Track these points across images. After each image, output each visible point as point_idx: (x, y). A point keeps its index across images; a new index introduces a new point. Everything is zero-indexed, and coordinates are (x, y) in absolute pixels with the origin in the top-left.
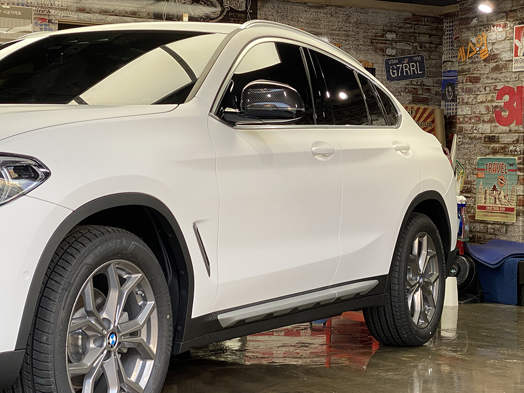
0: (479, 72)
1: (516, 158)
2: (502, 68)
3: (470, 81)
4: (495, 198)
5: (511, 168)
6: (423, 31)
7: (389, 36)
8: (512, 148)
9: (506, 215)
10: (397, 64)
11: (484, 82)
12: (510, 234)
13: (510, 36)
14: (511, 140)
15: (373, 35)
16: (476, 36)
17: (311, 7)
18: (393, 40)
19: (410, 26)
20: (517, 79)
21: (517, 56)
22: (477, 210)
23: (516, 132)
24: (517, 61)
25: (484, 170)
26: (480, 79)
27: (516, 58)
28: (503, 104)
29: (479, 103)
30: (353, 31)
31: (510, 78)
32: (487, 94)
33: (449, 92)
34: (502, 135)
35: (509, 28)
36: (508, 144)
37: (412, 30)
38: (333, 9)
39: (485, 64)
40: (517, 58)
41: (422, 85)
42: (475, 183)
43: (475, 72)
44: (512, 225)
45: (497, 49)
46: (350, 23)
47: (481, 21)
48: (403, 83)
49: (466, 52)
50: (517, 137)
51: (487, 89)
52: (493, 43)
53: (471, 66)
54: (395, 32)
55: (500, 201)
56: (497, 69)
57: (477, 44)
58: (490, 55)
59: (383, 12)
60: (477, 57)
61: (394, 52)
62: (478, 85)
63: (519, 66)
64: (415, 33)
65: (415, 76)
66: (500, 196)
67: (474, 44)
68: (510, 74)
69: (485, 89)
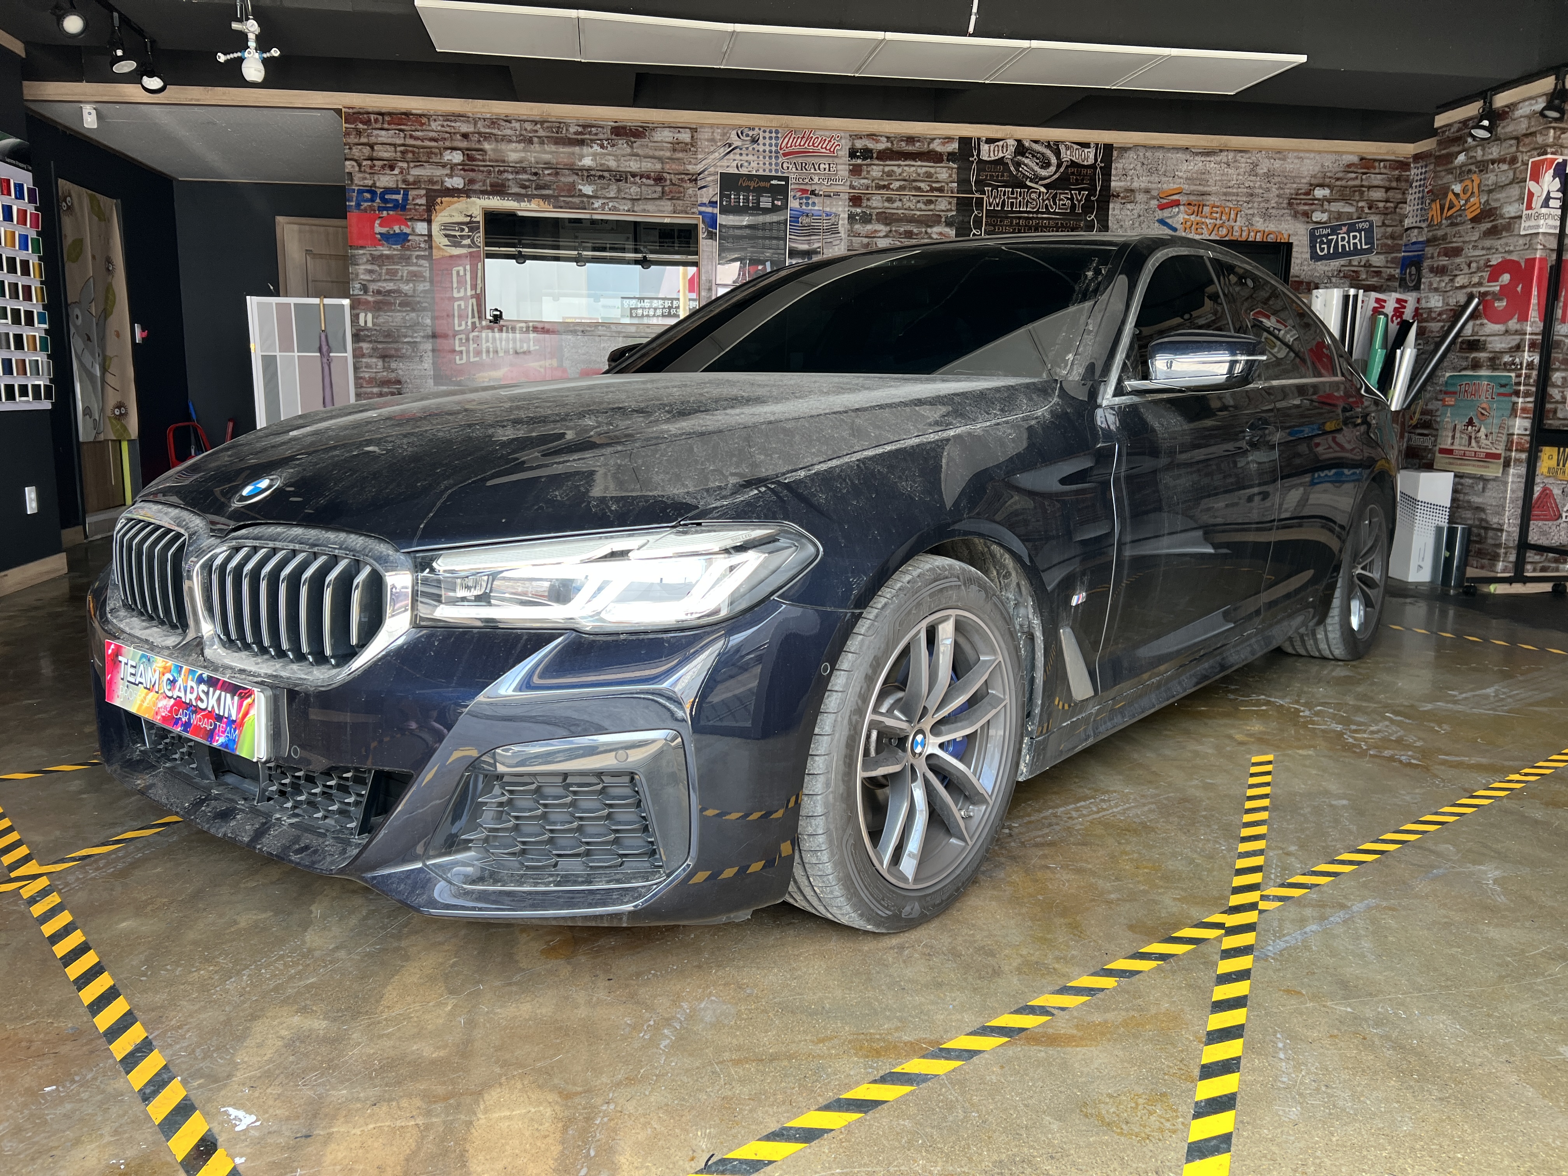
1: (1513, 375)
2: (1502, 231)
3: (1446, 255)
4: (1470, 437)
5: (1502, 390)
6: (1376, 183)
7: (1319, 193)
8: (1507, 358)
9: (1488, 464)
10: (1329, 235)
12: (1490, 494)
13: (1521, 177)
14: (1507, 346)
15: (1293, 191)
16: (1461, 181)
17: (1197, 154)
18: (1325, 199)
19: (1353, 175)
20: (1526, 247)
22: (1438, 455)
23: (1516, 332)
25: (1455, 393)
26: (1462, 250)
28: (1497, 288)
29: (1457, 288)
30: (1261, 187)
31: (1515, 246)
32: (1471, 273)
33: (1410, 275)
34: (1492, 338)
35: (1519, 164)
36: (1502, 352)
37: (1357, 182)
38: (1231, 155)
39: (1473, 225)
40: (1530, 212)
41: (1368, 265)
42: (1438, 413)
44: (1494, 480)
46: (1256, 175)
47: (1472, 157)
48: (1335, 264)
49: (1443, 209)
50: (1519, 341)
51: (1474, 265)
52: (1490, 192)
53: (1448, 230)
54: (1328, 186)
55: (1478, 442)
56: (1493, 232)
58: (1482, 211)
59: (1312, 155)
60: (1461, 216)
61: (1324, 217)
62: (1458, 260)
64: (1362, 186)
65: (1356, 252)
66: (1479, 435)
68: (1516, 239)
69: (1469, 266)
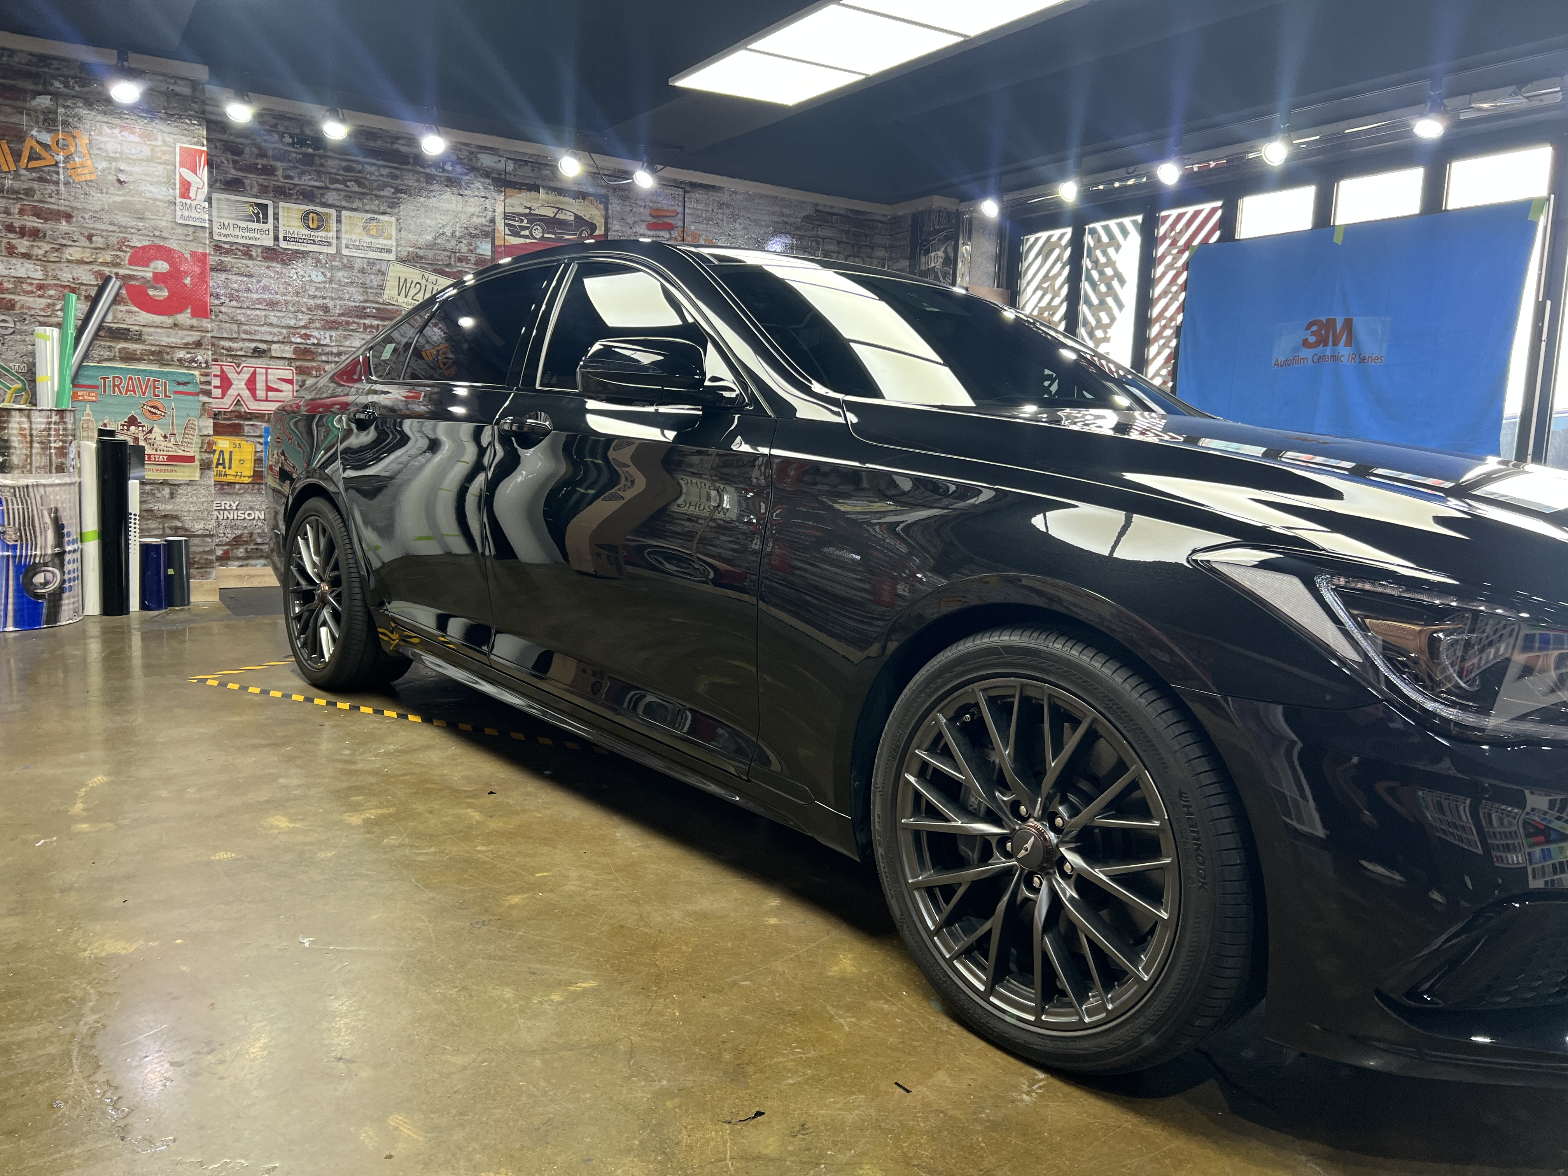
0: (67, 203)
1: (196, 373)
3: (36, 216)
5: (181, 388)
8: (181, 354)
9: (170, 468)
11: (86, 225)
12: (184, 499)
13: (164, 158)
14: (180, 342)
16: (51, 131)
23: (192, 328)
25: (96, 387)
26: (70, 217)
28: (151, 275)
29: (69, 261)
32: (95, 249)
34: (151, 330)
35: (159, 143)
36: (171, 347)
43: (50, 200)
44: (188, 484)
45: (124, 172)
49: (17, 156)
50: (199, 338)
51: (99, 241)
52: (113, 159)
53: (35, 185)
57: (54, 147)
60: (58, 173)
62: (64, 226)
66: (153, 435)
67: (44, 145)
68: (170, 225)
69: (90, 238)
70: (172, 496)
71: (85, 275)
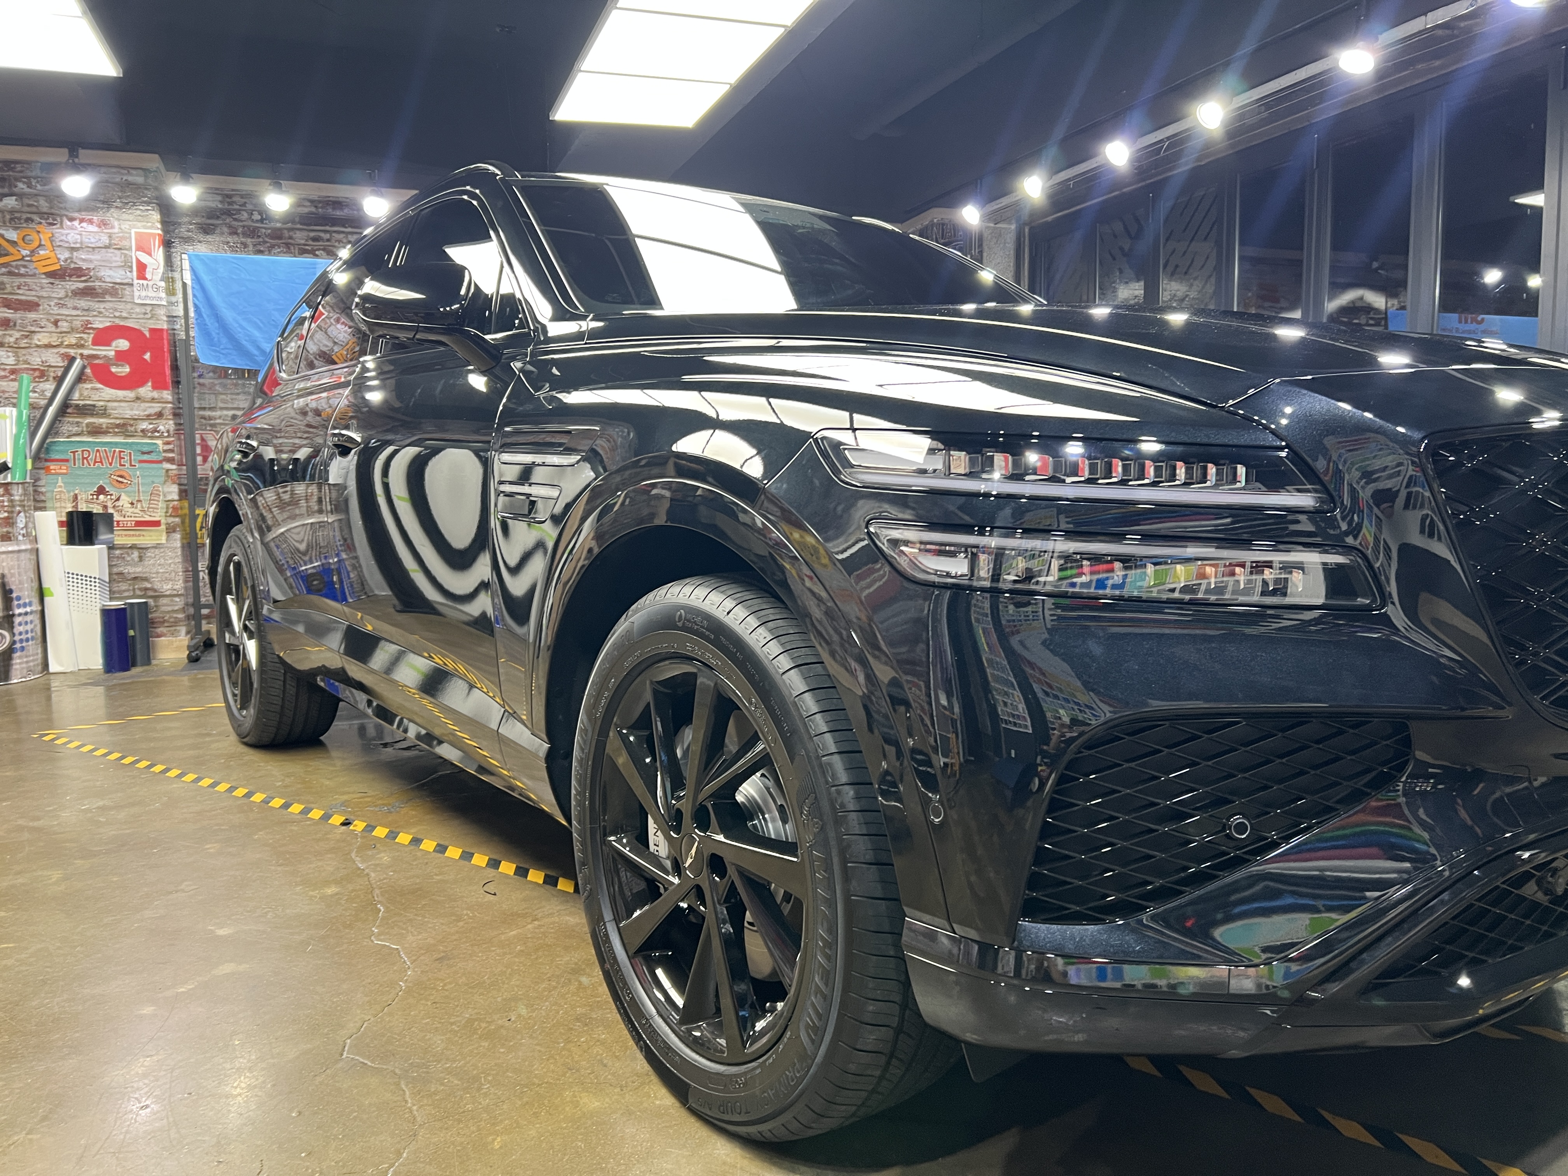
0: (34, 293)
1: (159, 442)
2: (103, 294)
3: (8, 307)
4: (105, 507)
5: (145, 457)
8: (144, 425)
9: (137, 533)
11: (52, 312)
12: (152, 562)
14: (142, 413)
16: (16, 229)
20: (146, 316)
21: (146, 279)
23: (153, 400)
24: (146, 288)
25: (67, 461)
26: (38, 305)
27: (141, 282)
28: (113, 353)
29: (38, 346)
31: (129, 313)
32: (61, 333)
34: (116, 404)
36: (135, 419)
39: (52, 280)
42: (40, 483)
43: (20, 292)
44: (155, 547)
45: (84, 260)
47: (29, 206)
50: (160, 409)
51: (64, 325)
53: (5, 279)
55: (119, 511)
56: (88, 292)
57: (21, 243)
58: (64, 268)
60: (25, 267)
62: (32, 316)
63: (150, 295)
66: (120, 503)
67: (13, 243)
68: (129, 306)
69: (56, 323)
70: (141, 558)
71: (54, 359)
